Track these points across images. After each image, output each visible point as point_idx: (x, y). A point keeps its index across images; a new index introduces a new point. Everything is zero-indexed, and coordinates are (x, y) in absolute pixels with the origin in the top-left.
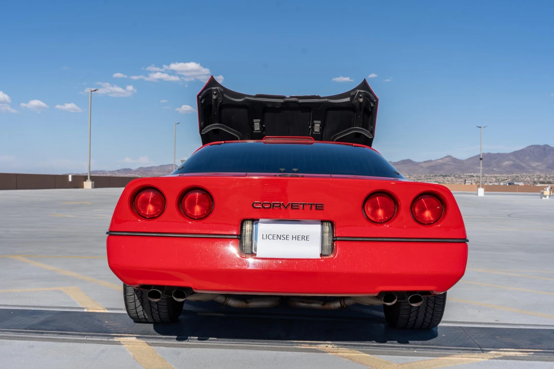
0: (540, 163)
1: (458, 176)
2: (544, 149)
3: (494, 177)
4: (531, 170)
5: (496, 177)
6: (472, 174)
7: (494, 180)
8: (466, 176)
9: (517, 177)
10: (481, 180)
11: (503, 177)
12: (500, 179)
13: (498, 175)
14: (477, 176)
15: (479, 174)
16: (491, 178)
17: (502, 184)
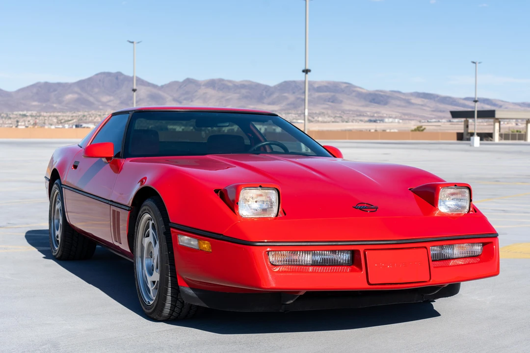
0: (112, 98)
1: (5, 116)
2: (117, 78)
3: (54, 116)
4: (101, 107)
5: (57, 117)
6: (25, 113)
7: (55, 120)
8: (16, 115)
9: (84, 116)
10: (37, 121)
11: (66, 116)
12: (62, 120)
13: (59, 114)
14: (32, 116)
15: (34, 113)
16: (50, 118)
17: (67, 126)
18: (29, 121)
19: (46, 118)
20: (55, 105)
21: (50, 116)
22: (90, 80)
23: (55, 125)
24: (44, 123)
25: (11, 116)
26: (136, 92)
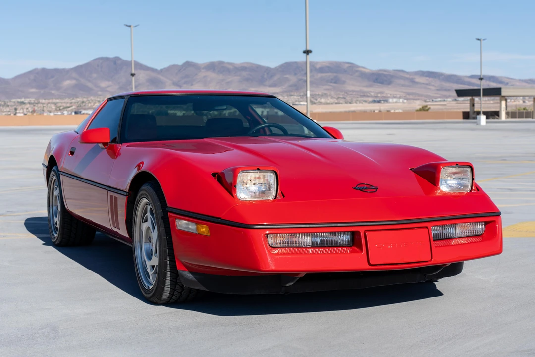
0: (111, 83)
1: (3, 103)
2: (115, 63)
3: (53, 103)
4: (99, 93)
5: (55, 104)
6: (23, 100)
7: (54, 107)
8: (14, 102)
9: (83, 102)
10: (36, 108)
11: (65, 102)
12: (61, 106)
13: (58, 101)
14: (30, 103)
15: (32, 100)
16: (49, 105)
17: (66, 113)
18: (27, 109)
19: (44, 105)
20: (53, 92)
21: (49, 103)
22: (87, 66)
23: (54, 112)
24: (43, 110)
25: (9, 104)
26: (135, 76)
